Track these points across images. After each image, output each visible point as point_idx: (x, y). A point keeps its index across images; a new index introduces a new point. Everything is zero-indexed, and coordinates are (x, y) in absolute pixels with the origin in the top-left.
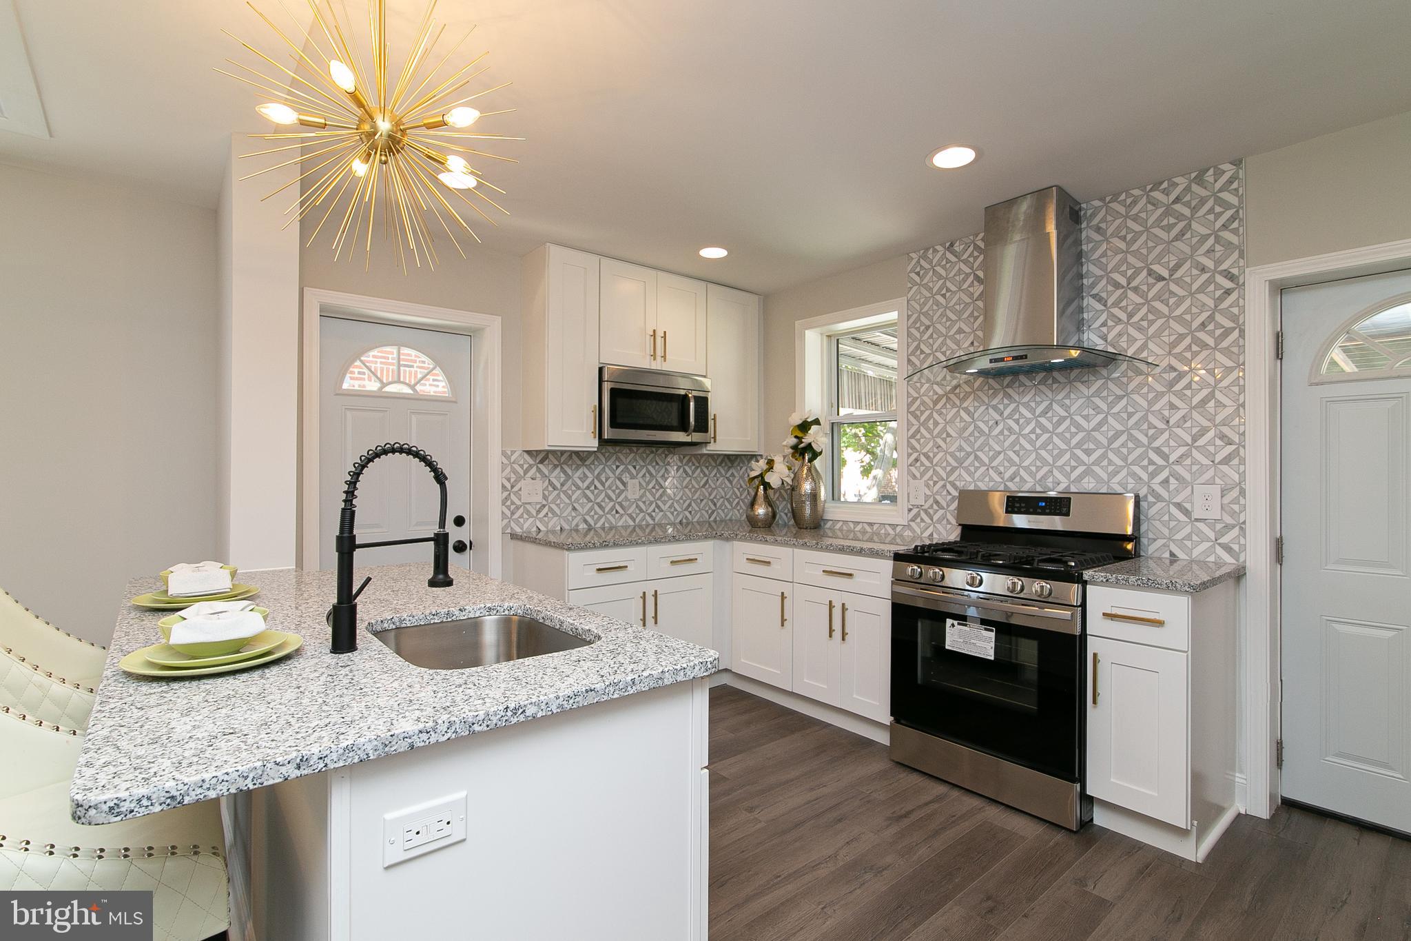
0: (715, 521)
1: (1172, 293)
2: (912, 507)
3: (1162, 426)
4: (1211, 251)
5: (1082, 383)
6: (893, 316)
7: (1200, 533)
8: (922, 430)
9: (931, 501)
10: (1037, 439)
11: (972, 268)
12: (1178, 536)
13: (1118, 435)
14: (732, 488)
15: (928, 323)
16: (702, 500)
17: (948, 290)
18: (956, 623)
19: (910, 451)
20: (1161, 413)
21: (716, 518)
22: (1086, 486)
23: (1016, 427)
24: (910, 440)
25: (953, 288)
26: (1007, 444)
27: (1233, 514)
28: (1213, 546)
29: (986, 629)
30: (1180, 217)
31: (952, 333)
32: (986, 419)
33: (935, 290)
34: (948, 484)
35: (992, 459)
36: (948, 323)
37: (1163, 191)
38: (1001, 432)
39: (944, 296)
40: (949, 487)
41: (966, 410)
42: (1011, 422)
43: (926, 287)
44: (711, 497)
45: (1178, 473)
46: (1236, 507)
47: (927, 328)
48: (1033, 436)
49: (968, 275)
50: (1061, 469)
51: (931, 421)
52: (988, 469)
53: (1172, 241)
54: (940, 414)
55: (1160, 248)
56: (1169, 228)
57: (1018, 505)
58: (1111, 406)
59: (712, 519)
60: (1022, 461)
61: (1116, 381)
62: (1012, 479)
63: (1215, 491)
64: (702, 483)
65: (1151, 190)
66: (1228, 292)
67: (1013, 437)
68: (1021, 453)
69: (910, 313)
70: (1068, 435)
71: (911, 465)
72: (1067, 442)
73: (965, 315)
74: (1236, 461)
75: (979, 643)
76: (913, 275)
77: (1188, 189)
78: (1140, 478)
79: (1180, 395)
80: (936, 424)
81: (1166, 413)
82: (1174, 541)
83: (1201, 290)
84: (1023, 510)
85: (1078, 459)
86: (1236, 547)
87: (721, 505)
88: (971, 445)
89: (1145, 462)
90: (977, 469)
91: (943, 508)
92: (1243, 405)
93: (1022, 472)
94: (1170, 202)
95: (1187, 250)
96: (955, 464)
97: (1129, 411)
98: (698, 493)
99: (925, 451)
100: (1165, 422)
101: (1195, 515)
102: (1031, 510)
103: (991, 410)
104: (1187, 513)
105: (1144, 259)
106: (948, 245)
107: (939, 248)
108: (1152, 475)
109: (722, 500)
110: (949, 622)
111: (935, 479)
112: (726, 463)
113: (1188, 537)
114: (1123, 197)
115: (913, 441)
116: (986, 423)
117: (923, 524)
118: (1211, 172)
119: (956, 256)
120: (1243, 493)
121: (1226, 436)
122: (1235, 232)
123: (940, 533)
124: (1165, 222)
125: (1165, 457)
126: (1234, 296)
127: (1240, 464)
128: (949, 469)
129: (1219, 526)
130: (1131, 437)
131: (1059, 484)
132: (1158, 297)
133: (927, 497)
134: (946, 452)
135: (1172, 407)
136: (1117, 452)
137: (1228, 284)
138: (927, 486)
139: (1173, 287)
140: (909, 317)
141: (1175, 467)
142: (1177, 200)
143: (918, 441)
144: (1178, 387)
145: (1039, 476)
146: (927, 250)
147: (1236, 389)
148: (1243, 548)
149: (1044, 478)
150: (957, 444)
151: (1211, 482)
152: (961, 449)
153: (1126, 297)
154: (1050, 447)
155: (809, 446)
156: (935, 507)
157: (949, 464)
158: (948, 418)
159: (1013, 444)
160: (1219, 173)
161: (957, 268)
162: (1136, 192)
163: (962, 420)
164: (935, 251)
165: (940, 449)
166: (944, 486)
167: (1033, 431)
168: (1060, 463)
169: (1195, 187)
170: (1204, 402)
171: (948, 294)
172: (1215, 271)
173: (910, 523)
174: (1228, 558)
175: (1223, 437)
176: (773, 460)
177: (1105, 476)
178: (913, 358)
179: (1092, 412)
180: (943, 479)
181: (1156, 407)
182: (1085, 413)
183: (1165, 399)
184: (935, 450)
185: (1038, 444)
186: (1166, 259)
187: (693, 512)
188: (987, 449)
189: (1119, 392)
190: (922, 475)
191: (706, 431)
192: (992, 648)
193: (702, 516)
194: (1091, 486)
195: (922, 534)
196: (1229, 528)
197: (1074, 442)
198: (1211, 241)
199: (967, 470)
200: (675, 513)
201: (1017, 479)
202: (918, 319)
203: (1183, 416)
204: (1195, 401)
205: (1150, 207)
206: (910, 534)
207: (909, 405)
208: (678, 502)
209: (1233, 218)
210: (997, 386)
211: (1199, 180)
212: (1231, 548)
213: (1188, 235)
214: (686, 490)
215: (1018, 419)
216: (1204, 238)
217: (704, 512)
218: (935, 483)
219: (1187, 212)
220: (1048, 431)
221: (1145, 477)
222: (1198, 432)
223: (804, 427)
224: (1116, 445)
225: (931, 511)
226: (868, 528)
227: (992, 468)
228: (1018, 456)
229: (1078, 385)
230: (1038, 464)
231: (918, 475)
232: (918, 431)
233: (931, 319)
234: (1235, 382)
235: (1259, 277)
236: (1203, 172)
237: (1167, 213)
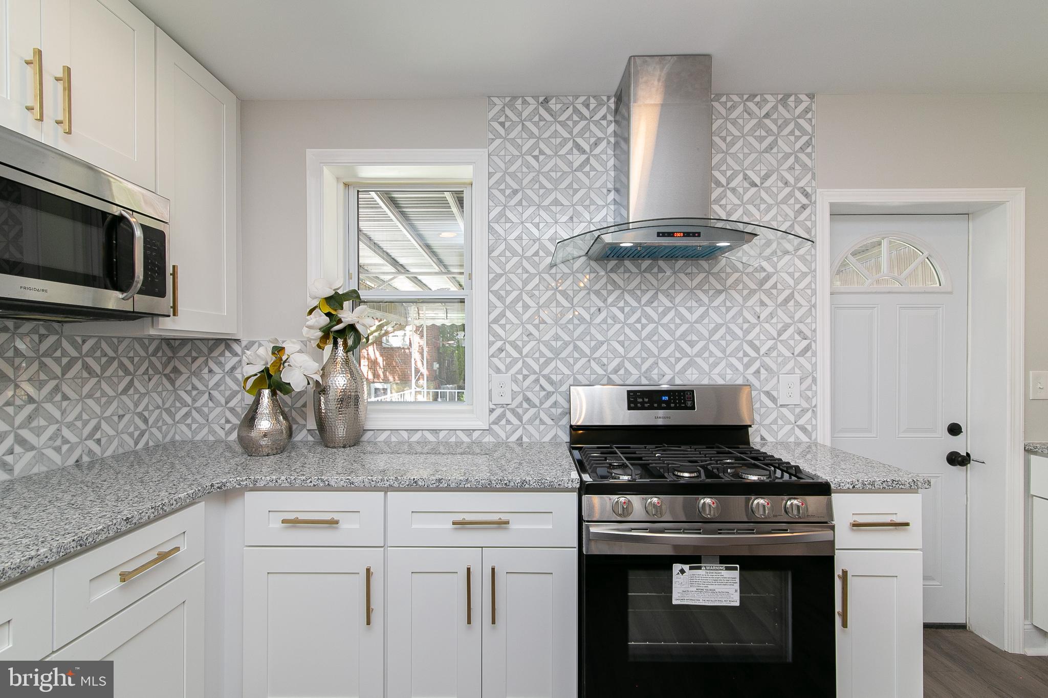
0: (146, 448)
1: (762, 199)
2: (494, 407)
3: (753, 320)
4: (791, 168)
5: (686, 274)
7: (783, 417)
8: (508, 314)
9: (520, 398)
10: (643, 329)
11: (571, 133)
12: (767, 422)
13: (718, 327)
14: (175, 390)
15: (515, 186)
16: (121, 417)
17: (542, 152)
18: (686, 567)
19: (492, 338)
20: (753, 309)
21: (147, 443)
22: (689, 377)
23: (621, 316)
24: (493, 325)
25: (548, 151)
26: (611, 333)
27: (808, 399)
28: (793, 429)
29: (727, 568)
30: (769, 131)
31: (546, 203)
32: (587, 305)
33: (525, 149)
34: (541, 378)
35: (594, 349)
36: (542, 191)
37: (757, 104)
38: (605, 321)
39: (536, 158)
40: (543, 381)
41: (564, 293)
42: (615, 310)
43: (513, 141)
44: (140, 409)
45: (767, 364)
46: (809, 393)
47: (515, 192)
48: (639, 326)
49: (565, 141)
50: (666, 360)
51: (520, 304)
52: (589, 361)
53: (763, 152)
54: (532, 296)
55: (753, 156)
56: (761, 139)
57: (640, 400)
58: (712, 299)
59: (141, 445)
60: (627, 351)
61: (717, 276)
62: (616, 371)
63: (796, 378)
64: (121, 387)
65: (747, 100)
66: (804, 207)
67: (618, 326)
68: (626, 344)
69: (491, 170)
70: (672, 326)
71: (493, 356)
72: (672, 334)
73: (563, 185)
74: (809, 354)
75: (718, 588)
76: (496, 125)
77: (775, 108)
78: (737, 369)
79: (768, 293)
80: (526, 307)
81: (757, 309)
82: (763, 426)
83: (785, 201)
84: (646, 405)
85: (681, 351)
86: (809, 427)
87: (157, 421)
88: (570, 333)
89: (741, 354)
90: (576, 360)
91: (535, 406)
92: (814, 306)
93: (627, 365)
94: (762, 115)
95: (775, 163)
96: (550, 355)
97: (727, 305)
98: (115, 404)
99: (512, 338)
100: (757, 318)
101: (780, 402)
102: (656, 405)
103: (593, 296)
104: (774, 400)
105: (741, 163)
106: (541, 99)
107: (530, 100)
108: (747, 366)
109: (157, 412)
110: (677, 567)
111: (525, 372)
112: (163, 352)
113: (775, 422)
114: (724, 99)
115: (495, 326)
116: (587, 309)
117: (508, 427)
118: (792, 98)
119: (552, 115)
120: (814, 380)
121: (803, 332)
122: (809, 155)
123: (530, 436)
124: (757, 133)
125: (757, 349)
126: (808, 211)
127: (812, 356)
128: (542, 360)
129: (798, 410)
130: (729, 331)
131: (664, 376)
132: (751, 201)
133: (514, 395)
134: (539, 341)
135: (763, 304)
136: (717, 344)
137: (804, 201)
138: (515, 380)
139: (763, 194)
140: (490, 175)
141: (765, 359)
142: (767, 116)
143: (503, 327)
144: (767, 286)
145: (644, 368)
146: (514, 98)
147: (809, 291)
148: (815, 427)
149: (649, 369)
150: (552, 332)
151: (792, 372)
152: (557, 338)
153: (725, 196)
154: (655, 338)
155: (352, 327)
156: (525, 405)
157: (542, 355)
158: (542, 301)
159: (617, 333)
160: (798, 102)
161: (553, 128)
162: (736, 98)
163: (558, 304)
164: (525, 102)
165: (531, 337)
166: (537, 381)
167: (638, 321)
168: (665, 355)
169: (780, 108)
170: (786, 301)
171: (541, 158)
172: (794, 187)
173: (493, 426)
174: (804, 438)
175: (800, 332)
176: (283, 348)
177: (706, 367)
178: (496, 226)
179: (694, 304)
180: (535, 373)
181: (750, 303)
182: (689, 304)
183: (756, 298)
184: (525, 338)
185: (644, 334)
186: (757, 168)
187: (103, 441)
188: (588, 338)
189: (719, 287)
190: (508, 368)
191: (162, 294)
192: (736, 591)
193: (122, 444)
194: (695, 377)
195: (507, 438)
196: (804, 411)
197: (678, 333)
198: (792, 160)
199: (564, 361)
200: (65, 448)
201: (622, 372)
202: (502, 180)
203: (771, 313)
204: (781, 299)
205: (746, 116)
206: (492, 439)
207: (491, 283)
208: (70, 426)
209: (808, 144)
210: (634, 269)
211: (784, 101)
212: (806, 429)
213: (775, 150)
214: (90, 402)
215: (623, 307)
216: (787, 156)
217: (126, 437)
218: (525, 377)
219: (774, 128)
220: (653, 321)
221: (741, 368)
222: (783, 327)
223: (335, 300)
224: (716, 337)
225: (520, 411)
226: (430, 437)
227: (594, 359)
228: (623, 346)
229: (682, 276)
230: (644, 355)
231: (503, 368)
232: (502, 315)
233: (520, 182)
234: (808, 286)
235: (825, 198)
236: (787, 96)
237: (760, 125)
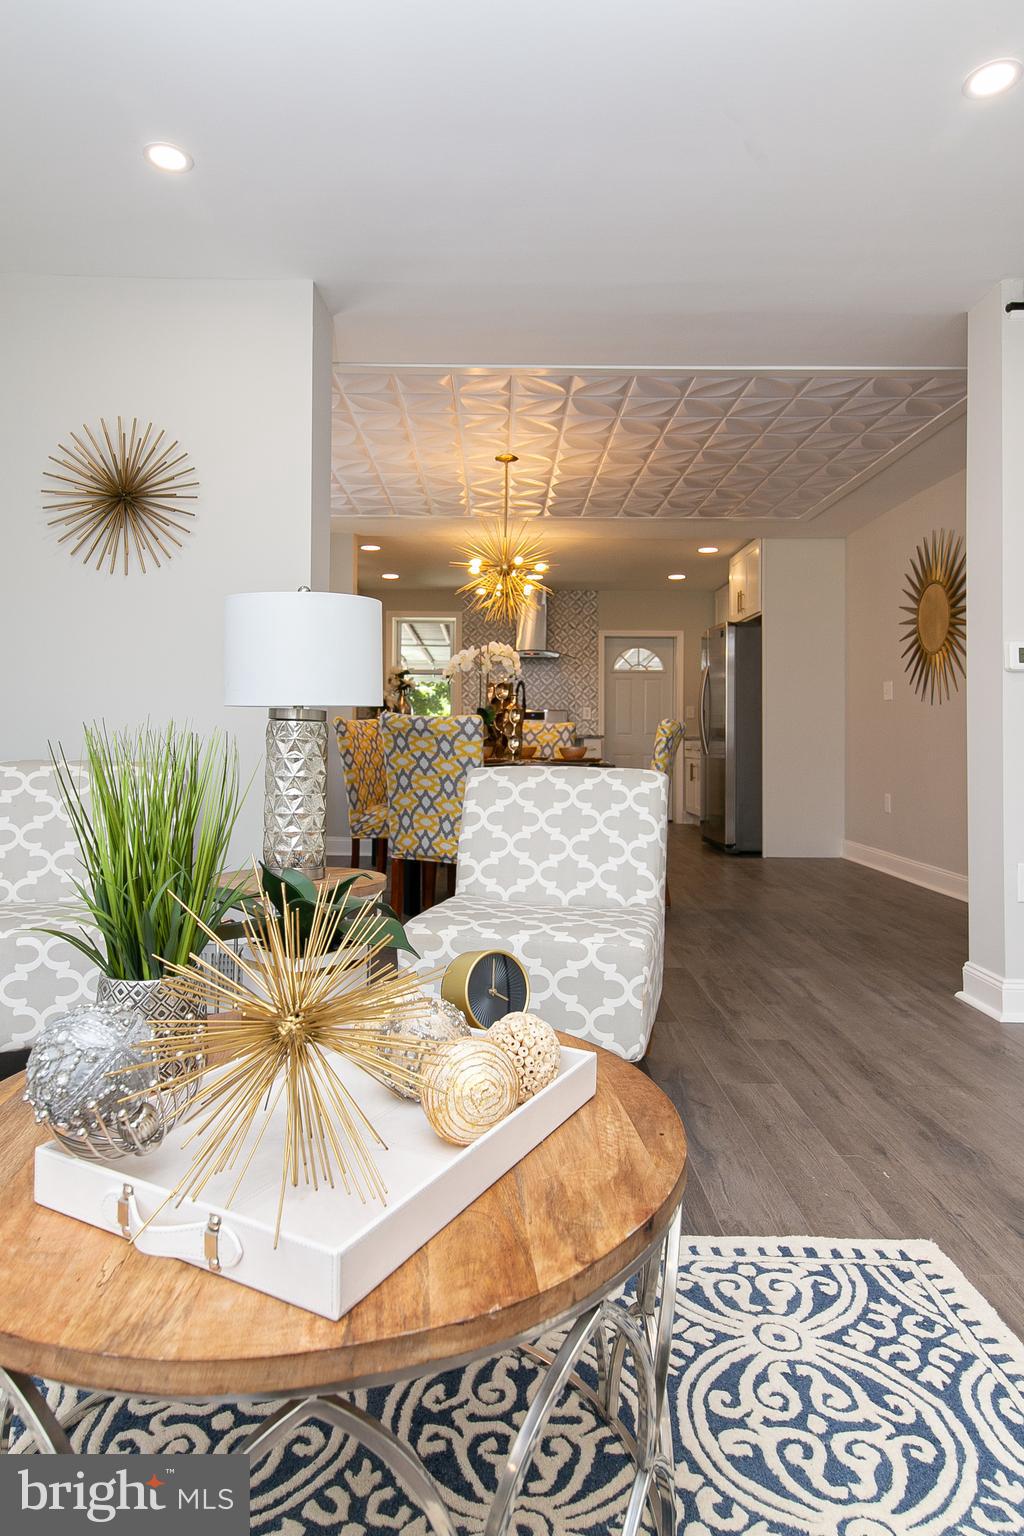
4: (589, 621)
6: (454, 619)
7: (584, 726)
13: (557, 687)
20: (573, 679)
27: (594, 718)
28: (588, 731)
30: (580, 606)
37: (574, 594)
45: (578, 703)
46: (595, 716)
47: (474, 630)
50: (536, 701)
53: (577, 614)
55: (572, 616)
56: (576, 609)
58: (555, 675)
61: (557, 666)
63: (589, 709)
65: (570, 593)
66: (593, 638)
69: (464, 621)
70: (539, 686)
72: (538, 690)
73: (494, 627)
74: (595, 699)
77: (582, 596)
79: (579, 673)
83: (586, 635)
85: (542, 697)
86: (595, 730)
89: (567, 699)
92: (598, 679)
94: (576, 599)
95: (581, 619)
97: (562, 678)
100: (574, 683)
101: (584, 718)
104: (580, 718)
105: (567, 618)
108: (570, 703)
113: (581, 727)
114: (560, 592)
118: (589, 592)
120: (597, 710)
121: (593, 690)
122: (596, 616)
124: (574, 606)
125: (574, 697)
126: (595, 639)
127: (597, 700)
129: (590, 723)
130: (562, 689)
132: (572, 634)
135: (576, 678)
136: (557, 694)
137: (594, 635)
139: (577, 631)
141: (577, 701)
144: (578, 670)
147: (595, 673)
151: (588, 706)
153: (561, 632)
154: (531, 691)
160: (592, 594)
162: (565, 592)
168: (535, 698)
169: (584, 596)
170: (586, 677)
172: (590, 629)
174: (593, 735)
177: (552, 704)
179: (548, 677)
181: (571, 677)
182: (545, 677)
183: (573, 675)
185: (526, 689)
186: (574, 620)
189: (558, 670)
196: (593, 723)
197: (541, 689)
198: (589, 618)
202: (469, 625)
203: (580, 681)
204: (583, 675)
205: (569, 599)
209: (595, 611)
211: (585, 594)
213: (582, 614)
216: (587, 616)
219: (581, 604)
220: (530, 684)
221: (567, 704)
222: (584, 687)
224: (557, 691)
229: (543, 665)
233: (476, 626)
234: (596, 670)
235: (602, 634)
236: (586, 591)
237: (576, 603)
